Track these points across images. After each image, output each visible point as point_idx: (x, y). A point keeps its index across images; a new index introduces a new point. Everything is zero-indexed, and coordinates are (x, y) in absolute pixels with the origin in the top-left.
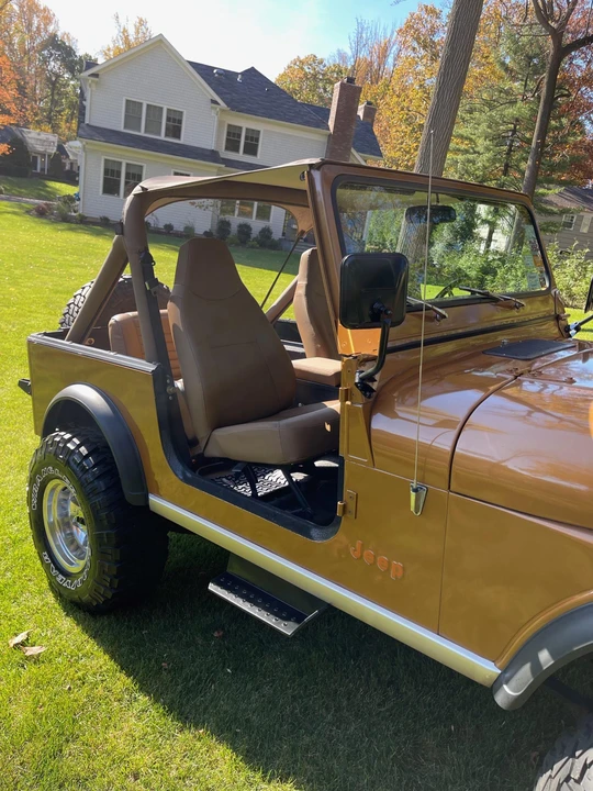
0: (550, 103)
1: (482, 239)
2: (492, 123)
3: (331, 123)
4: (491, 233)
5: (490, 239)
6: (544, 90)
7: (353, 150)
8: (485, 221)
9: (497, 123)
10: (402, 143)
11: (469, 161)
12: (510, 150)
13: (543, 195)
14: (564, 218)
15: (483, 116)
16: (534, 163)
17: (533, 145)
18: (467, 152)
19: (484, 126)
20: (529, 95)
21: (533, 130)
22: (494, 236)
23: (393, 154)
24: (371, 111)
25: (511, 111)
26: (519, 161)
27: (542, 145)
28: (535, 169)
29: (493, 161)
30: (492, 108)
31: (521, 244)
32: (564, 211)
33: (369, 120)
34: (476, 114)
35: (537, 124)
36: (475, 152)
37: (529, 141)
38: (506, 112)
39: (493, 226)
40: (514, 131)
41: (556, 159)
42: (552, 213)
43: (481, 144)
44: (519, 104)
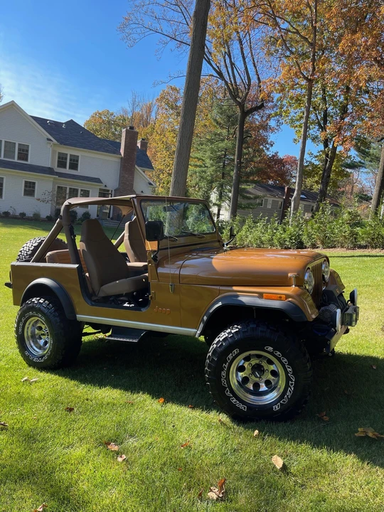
0: (242, 141)
1: (214, 214)
2: (213, 151)
3: (122, 151)
4: (219, 211)
5: (219, 214)
6: (238, 133)
7: (136, 166)
8: (215, 204)
9: (216, 152)
10: (165, 161)
11: (203, 171)
12: (224, 165)
13: (244, 189)
14: (258, 201)
15: (208, 148)
16: (237, 172)
17: (236, 162)
18: (200, 166)
19: (208, 154)
20: (231, 136)
21: (234, 155)
22: (221, 212)
23: (159, 167)
24: (144, 144)
25: (222, 145)
26: (229, 171)
27: (240, 163)
28: (239, 176)
29: (216, 171)
30: (212, 143)
31: (235, 216)
32: (257, 197)
33: (144, 149)
34: (204, 146)
35: (236, 152)
36: (205, 167)
37: (233, 160)
38: (220, 145)
39: (220, 207)
40: (225, 155)
41: (248, 170)
42: (249, 198)
43: (208, 162)
44: (226, 141)
